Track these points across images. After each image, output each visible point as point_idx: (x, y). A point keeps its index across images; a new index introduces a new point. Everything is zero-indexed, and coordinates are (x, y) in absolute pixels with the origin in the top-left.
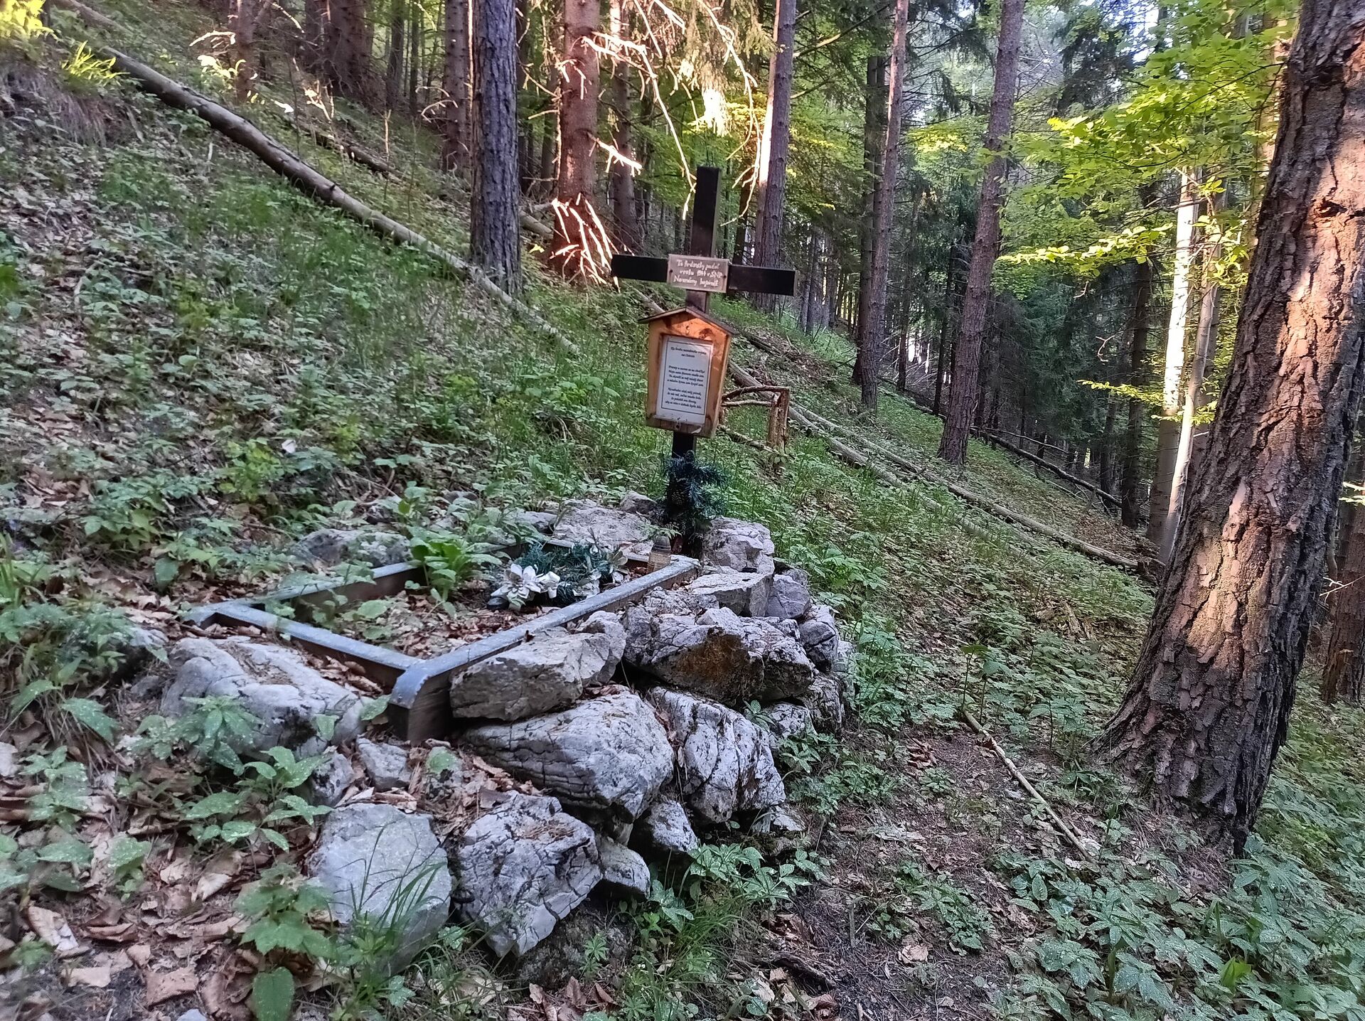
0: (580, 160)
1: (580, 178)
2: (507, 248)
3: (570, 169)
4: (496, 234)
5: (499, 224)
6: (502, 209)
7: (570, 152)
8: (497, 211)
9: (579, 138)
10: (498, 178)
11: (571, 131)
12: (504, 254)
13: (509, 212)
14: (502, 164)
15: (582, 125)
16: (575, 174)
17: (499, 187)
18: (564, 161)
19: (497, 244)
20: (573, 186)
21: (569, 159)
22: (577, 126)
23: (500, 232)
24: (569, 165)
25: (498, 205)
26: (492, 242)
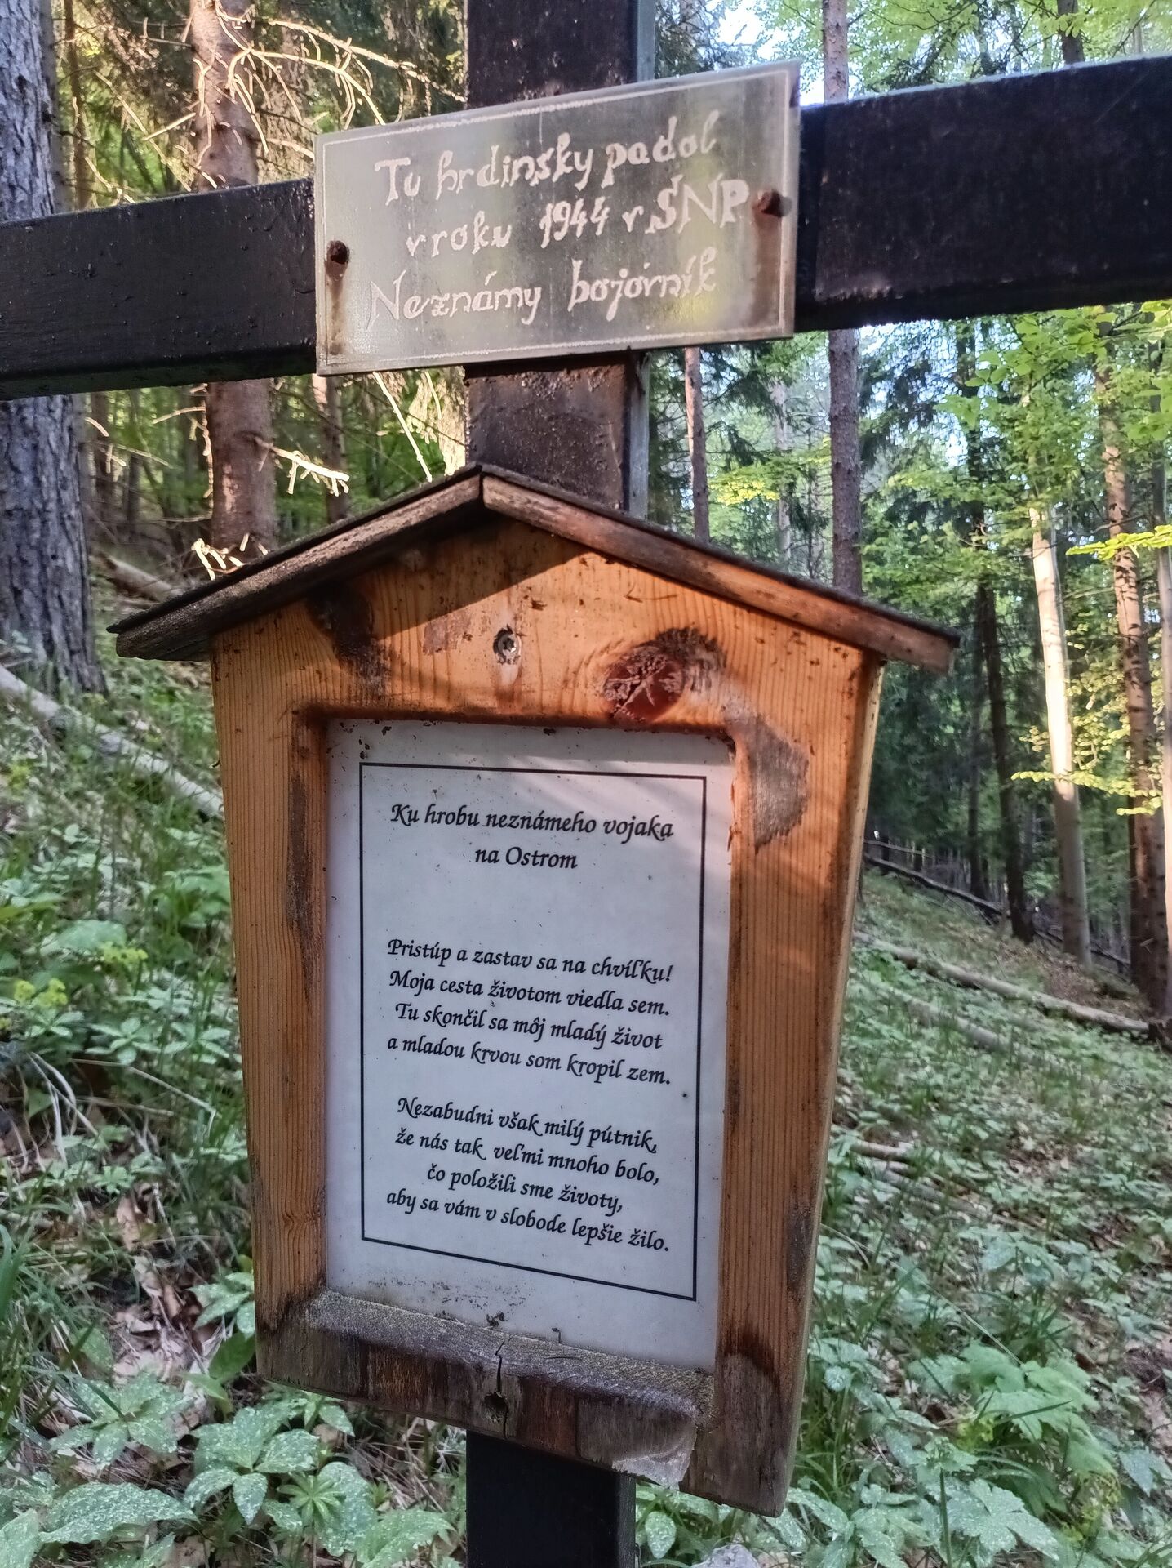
0: (245, 481)
1: (247, 511)
2: (53, 603)
3: (230, 498)
4: (24, 578)
5: (32, 556)
6: (36, 523)
7: (227, 469)
8: (25, 527)
9: (240, 446)
10: (22, 459)
11: (225, 436)
12: (46, 615)
13: (54, 530)
14: (31, 432)
15: (245, 426)
16: (238, 504)
17: (27, 480)
18: (218, 487)
19: (27, 596)
20: (236, 525)
21: (226, 482)
22: (235, 428)
23: (35, 571)
24: (227, 492)
25: (28, 515)
26: (17, 593)
